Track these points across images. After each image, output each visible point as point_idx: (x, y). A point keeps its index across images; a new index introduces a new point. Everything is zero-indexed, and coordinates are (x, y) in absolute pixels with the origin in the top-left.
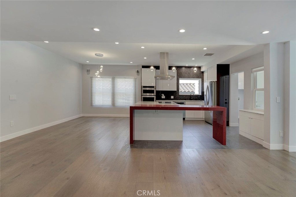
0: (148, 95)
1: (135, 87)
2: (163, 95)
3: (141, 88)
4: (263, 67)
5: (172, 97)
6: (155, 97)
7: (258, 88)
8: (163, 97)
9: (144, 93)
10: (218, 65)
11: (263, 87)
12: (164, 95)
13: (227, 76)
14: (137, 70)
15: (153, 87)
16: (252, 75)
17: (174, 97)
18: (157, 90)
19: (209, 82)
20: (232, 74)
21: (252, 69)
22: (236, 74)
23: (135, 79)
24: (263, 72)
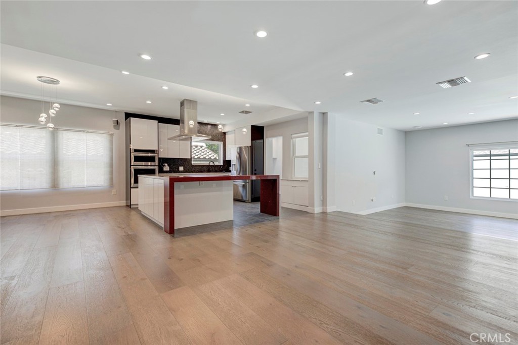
0: (142, 165)
1: (111, 150)
2: (166, 164)
3: (130, 153)
4: (307, 133)
5: (181, 169)
6: (156, 168)
7: (297, 155)
8: (166, 168)
9: (135, 161)
10: (253, 127)
11: (307, 154)
12: (168, 165)
13: (262, 141)
14: (116, 119)
15: (153, 151)
16: (291, 141)
17: (184, 169)
18: (161, 156)
19: (236, 148)
20: (267, 139)
21: (291, 135)
22: (270, 139)
23: (112, 135)
24: (308, 138)
